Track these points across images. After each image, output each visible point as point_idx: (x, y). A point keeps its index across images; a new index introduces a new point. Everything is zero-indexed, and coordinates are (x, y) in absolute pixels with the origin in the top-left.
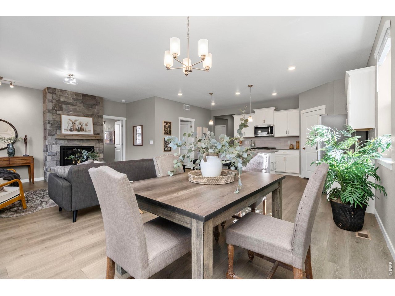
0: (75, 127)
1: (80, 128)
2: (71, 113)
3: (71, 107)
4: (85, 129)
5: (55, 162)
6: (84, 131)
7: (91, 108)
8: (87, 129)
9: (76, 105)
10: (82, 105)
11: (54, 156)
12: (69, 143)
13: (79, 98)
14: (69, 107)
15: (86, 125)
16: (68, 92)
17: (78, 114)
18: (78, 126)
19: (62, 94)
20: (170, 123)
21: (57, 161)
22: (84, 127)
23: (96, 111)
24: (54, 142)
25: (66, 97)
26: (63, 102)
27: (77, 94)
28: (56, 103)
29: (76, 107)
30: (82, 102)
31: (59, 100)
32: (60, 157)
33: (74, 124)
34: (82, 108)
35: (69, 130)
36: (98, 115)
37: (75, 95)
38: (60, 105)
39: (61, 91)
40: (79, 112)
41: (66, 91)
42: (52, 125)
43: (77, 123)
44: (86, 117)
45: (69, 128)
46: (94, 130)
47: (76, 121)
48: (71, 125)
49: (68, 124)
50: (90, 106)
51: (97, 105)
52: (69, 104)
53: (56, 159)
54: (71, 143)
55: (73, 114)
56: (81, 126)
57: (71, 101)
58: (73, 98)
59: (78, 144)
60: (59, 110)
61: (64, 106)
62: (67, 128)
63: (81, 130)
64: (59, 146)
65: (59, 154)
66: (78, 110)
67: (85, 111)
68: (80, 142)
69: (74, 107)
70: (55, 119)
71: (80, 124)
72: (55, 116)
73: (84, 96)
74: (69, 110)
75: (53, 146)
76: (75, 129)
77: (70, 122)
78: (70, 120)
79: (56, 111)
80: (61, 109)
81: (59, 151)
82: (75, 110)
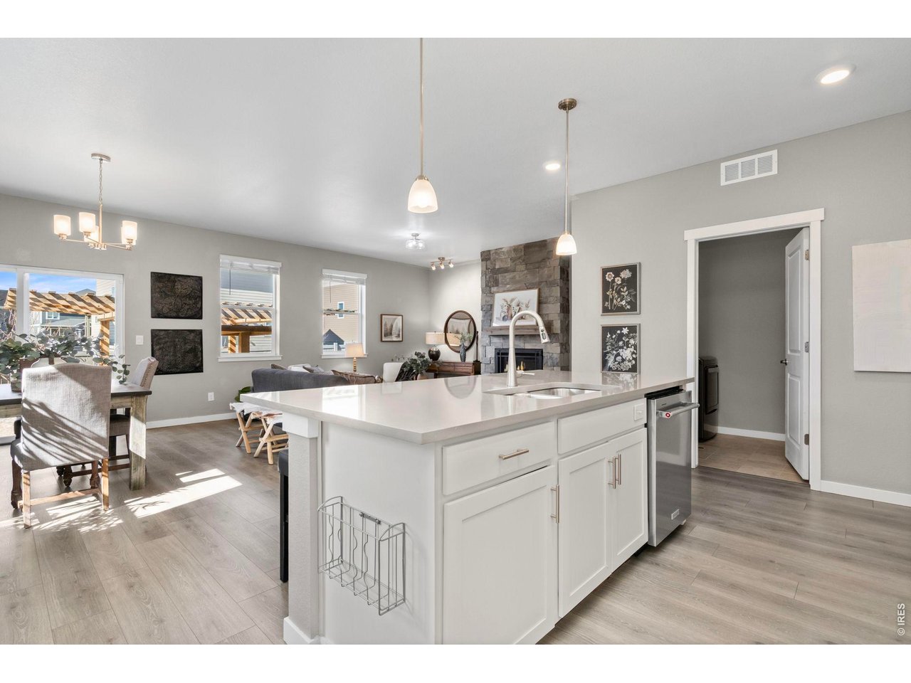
0: (510, 312)
2: (508, 286)
3: (508, 276)
7: (538, 268)
9: (514, 271)
10: (523, 267)
11: (488, 365)
12: (505, 342)
13: (518, 255)
14: (505, 277)
16: (503, 250)
17: (518, 286)
18: (515, 311)
19: (497, 257)
23: (547, 272)
24: (488, 342)
25: (502, 261)
26: (498, 269)
27: (516, 249)
28: (491, 274)
29: (515, 273)
30: (524, 261)
31: (494, 268)
32: (494, 367)
33: (509, 306)
34: (523, 273)
35: (502, 319)
36: (550, 280)
37: (514, 251)
38: (495, 276)
40: (519, 282)
41: (501, 249)
43: (514, 304)
44: (530, 288)
45: (503, 315)
47: (512, 300)
48: (505, 309)
49: (502, 307)
50: (537, 265)
52: (506, 271)
56: (520, 309)
57: (509, 264)
58: (511, 259)
60: (493, 286)
61: (500, 277)
62: (499, 316)
64: (494, 348)
65: (493, 362)
66: (517, 278)
67: (529, 277)
68: (520, 340)
69: (511, 275)
70: (488, 302)
71: (518, 306)
72: (489, 297)
73: (527, 247)
74: (505, 283)
76: (510, 316)
77: (505, 304)
78: (504, 300)
79: (490, 288)
80: (496, 283)
81: (493, 356)
82: (513, 280)
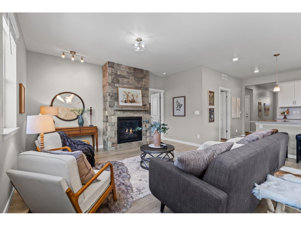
0: (128, 99)
1: (132, 100)
2: (125, 85)
3: (125, 80)
4: (136, 101)
5: (114, 132)
6: (135, 102)
7: (140, 81)
8: (138, 101)
9: (129, 79)
10: (133, 78)
11: (113, 126)
12: (124, 113)
13: (131, 72)
14: (124, 80)
15: (137, 97)
16: (123, 66)
17: (131, 86)
18: (130, 98)
19: (119, 68)
20: (213, 93)
21: (115, 131)
22: (135, 99)
23: (143, 83)
24: (113, 113)
25: (121, 71)
26: (120, 75)
27: (130, 68)
28: (114, 76)
29: (129, 80)
30: (133, 75)
31: (117, 73)
32: (117, 127)
33: (128, 96)
34: (133, 81)
35: (124, 101)
36: (145, 87)
37: (129, 69)
38: (117, 78)
39: (118, 65)
40: (131, 84)
41: (122, 65)
42: (111, 97)
43: (130, 95)
44: (136, 89)
45: (125, 100)
46: (143, 102)
47: (129, 93)
48: (126, 97)
49: (124, 95)
50: (139, 79)
51: (144, 78)
52: (124, 77)
53: (114, 129)
54: (125, 114)
55: (127, 87)
56: (133, 98)
57: (125, 74)
58: (127, 72)
59: (130, 115)
60: (116, 83)
61: (120, 79)
62: (122, 100)
63: (133, 101)
64: (117, 117)
65: (116, 124)
66: (130, 83)
67: (136, 83)
68: (132, 113)
69: (127, 80)
70: (113, 91)
71: (132, 96)
72: (114, 88)
73: (135, 69)
74: (123, 83)
75: (112, 117)
76: (128, 100)
77: (125, 94)
78: (124, 92)
79: (114, 83)
80: (118, 82)
81: (117, 121)
82: (128, 83)
